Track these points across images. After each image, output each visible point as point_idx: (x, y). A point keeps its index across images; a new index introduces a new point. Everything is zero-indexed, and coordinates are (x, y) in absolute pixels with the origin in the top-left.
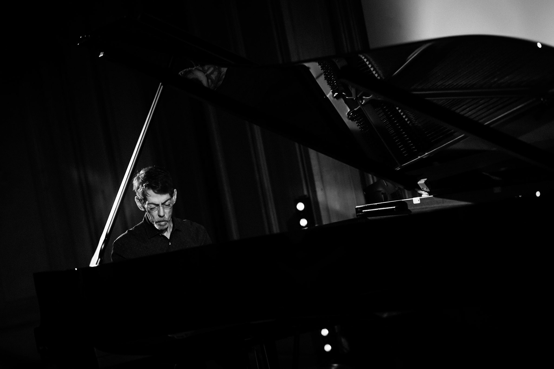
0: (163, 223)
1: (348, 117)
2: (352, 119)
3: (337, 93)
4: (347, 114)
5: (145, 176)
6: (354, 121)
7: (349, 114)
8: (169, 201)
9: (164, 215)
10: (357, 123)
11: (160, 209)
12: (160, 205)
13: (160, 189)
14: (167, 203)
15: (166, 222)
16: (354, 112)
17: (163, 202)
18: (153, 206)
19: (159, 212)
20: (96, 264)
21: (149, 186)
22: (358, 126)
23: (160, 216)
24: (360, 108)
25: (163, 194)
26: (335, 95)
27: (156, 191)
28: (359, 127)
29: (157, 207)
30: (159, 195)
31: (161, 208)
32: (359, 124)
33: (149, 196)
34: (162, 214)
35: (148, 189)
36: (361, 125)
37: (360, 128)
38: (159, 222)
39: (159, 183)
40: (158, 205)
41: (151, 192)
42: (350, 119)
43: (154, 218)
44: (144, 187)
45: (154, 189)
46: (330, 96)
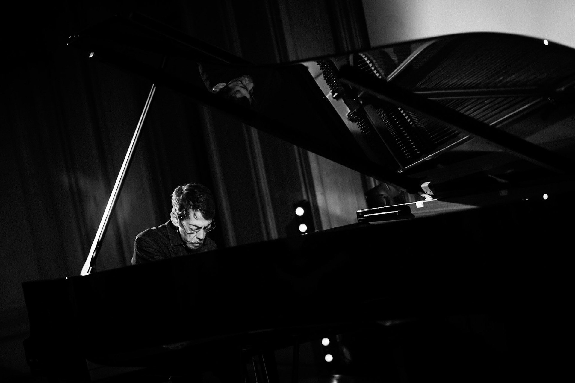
1: (349, 118)
2: (352, 120)
3: (337, 94)
4: (347, 115)
6: (355, 122)
7: (349, 115)
10: (357, 124)
14: (208, 227)
16: (354, 114)
20: (88, 273)
22: (358, 127)
26: (334, 96)
28: (360, 128)
32: (359, 126)
36: (362, 126)
37: (361, 130)
42: (350, 120)
46: (329, 97)
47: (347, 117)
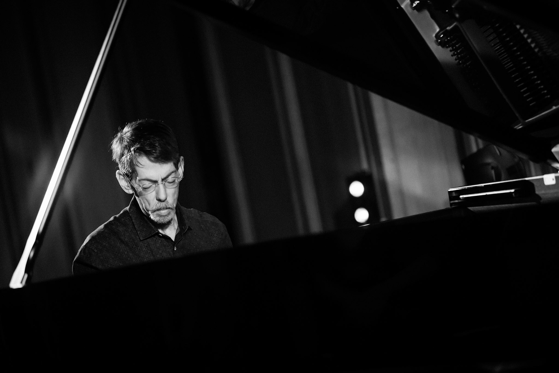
0: (164, 212)
1: (437, 41)
2: (442, 44)
3: (418, 2)
4: (434, 35)
5: (132, 135)
6: (447, 47)
7: (437, 36)
8: (173, 175)
9: (166, 199)
10: (451, 51)
11: (159, 188)
12: (160, 182)
13: (158, 154)
14: (170, 179)
15: (170, 210)
16: (446, 33)
17: (164, 176)
18: (147, 184)
19: (157, 193)
21: (141, 151)
22: (452, 56)
23: (159, 200)
24: (455, 26)
25: (163, 164)
26: (414, 5)
27: (153, 159)
28: (455, 57)
29: (154, 186)
30: (157, 165)
31: (161, 186)
32: (454, 53)
33: (141, 166)
34: (162, 197)
35: (139, 156)
36: (458, 54)
37: (456, 60)
38: (159, 210)
39: (157, 145)
40: (155, 182)
41: (144, 160)
42: (439, 44)
43: (149, 204)
44: (133, 152)
45: (148, 154)
46: (406, 6)
47: (435, 39)
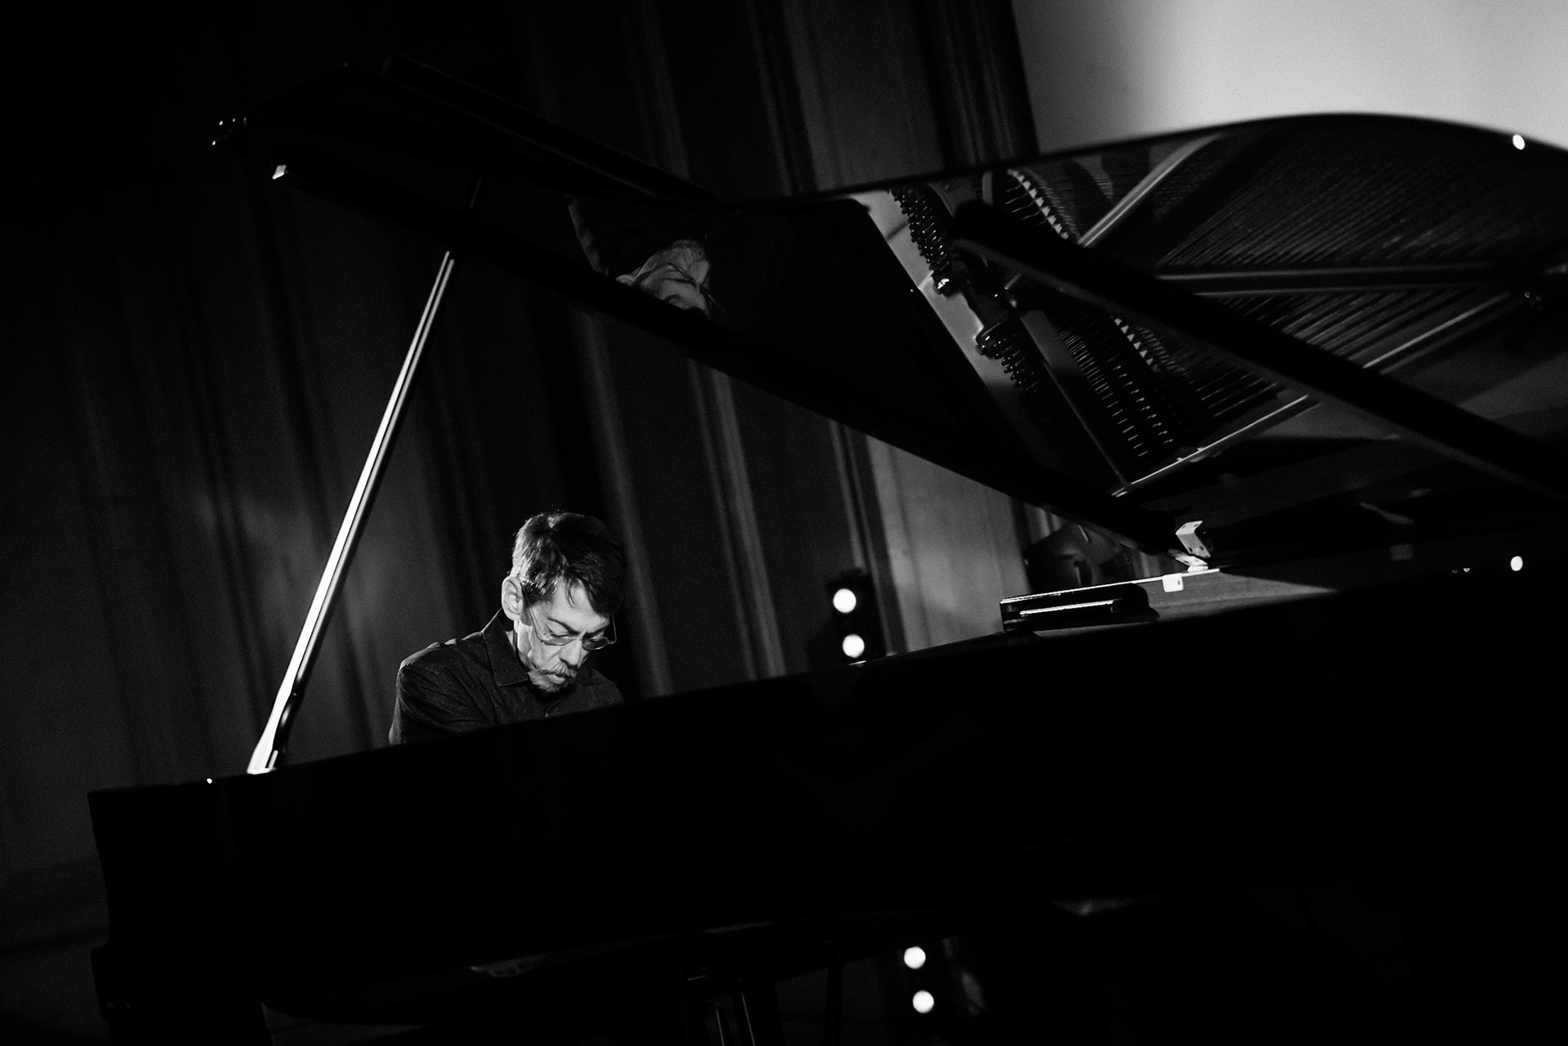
1: (980, 346)
2: (989, 352)
3: (948, 280)
4: (975, 337)
6: (997, 358)
7: (980, 339)
10: (1003, 364)
16: (995, 334)
20: (267, 766)
22: (1006, 372)
26: (940, 286)
28: (1010, 375)
32: (1009, 368)
36: (1015, 369)
37: (1012, 379)
42: (984, 352)
46: (926, 287)
47: (976, 344)
